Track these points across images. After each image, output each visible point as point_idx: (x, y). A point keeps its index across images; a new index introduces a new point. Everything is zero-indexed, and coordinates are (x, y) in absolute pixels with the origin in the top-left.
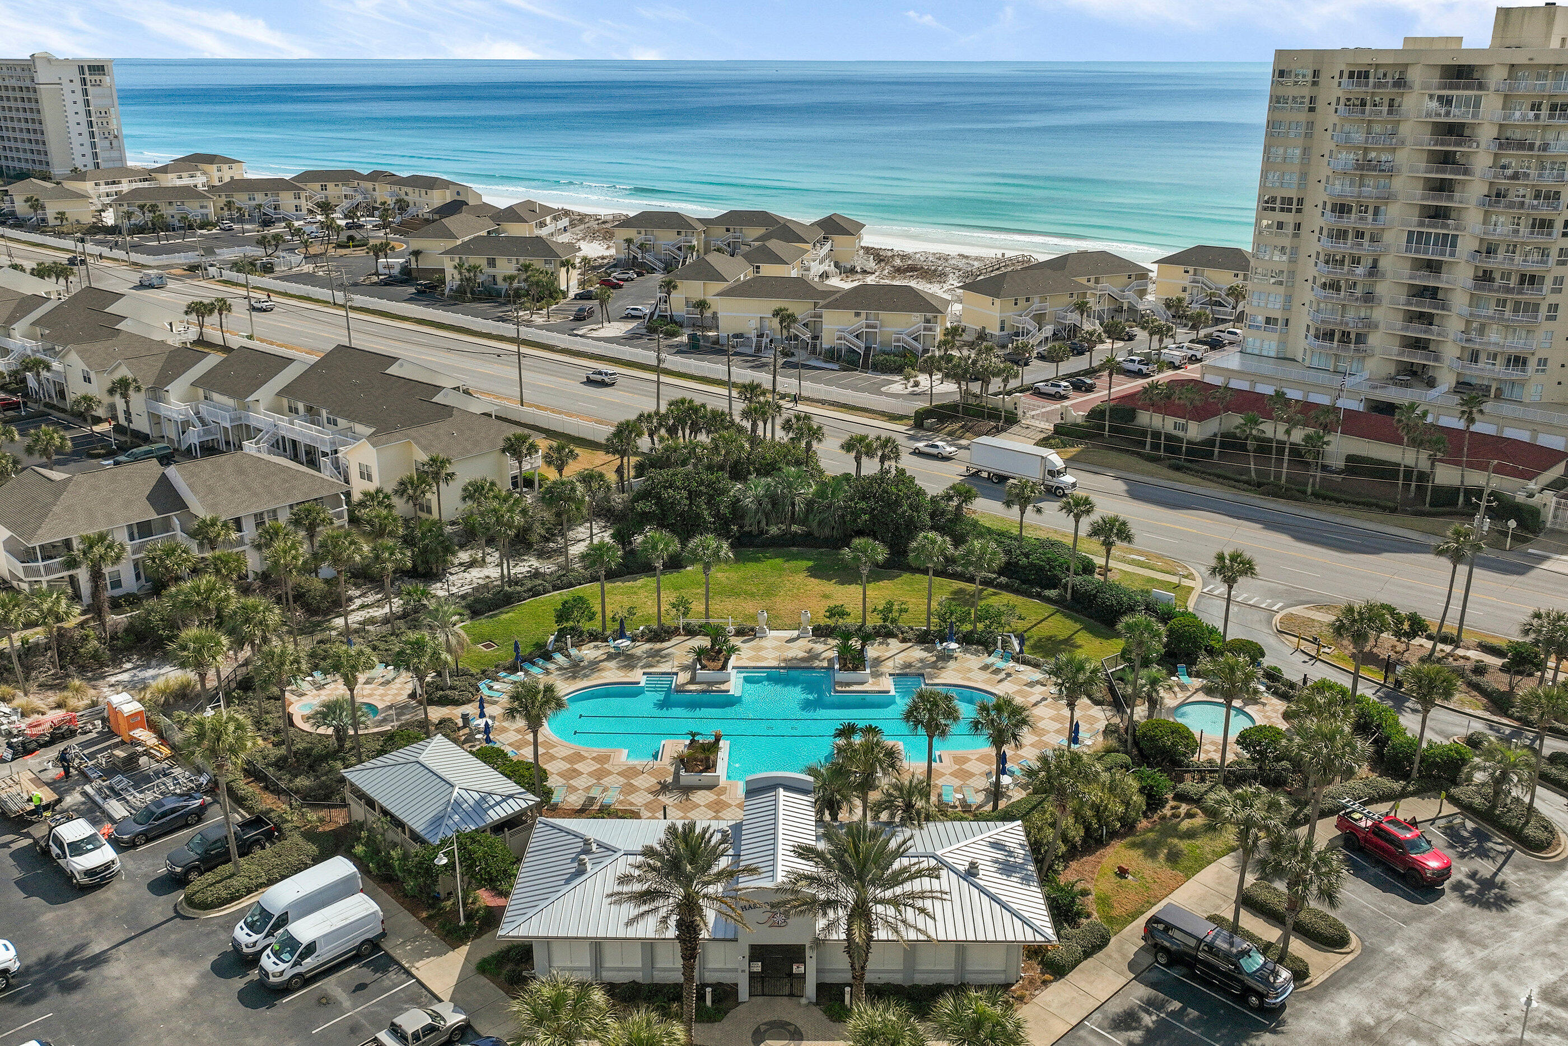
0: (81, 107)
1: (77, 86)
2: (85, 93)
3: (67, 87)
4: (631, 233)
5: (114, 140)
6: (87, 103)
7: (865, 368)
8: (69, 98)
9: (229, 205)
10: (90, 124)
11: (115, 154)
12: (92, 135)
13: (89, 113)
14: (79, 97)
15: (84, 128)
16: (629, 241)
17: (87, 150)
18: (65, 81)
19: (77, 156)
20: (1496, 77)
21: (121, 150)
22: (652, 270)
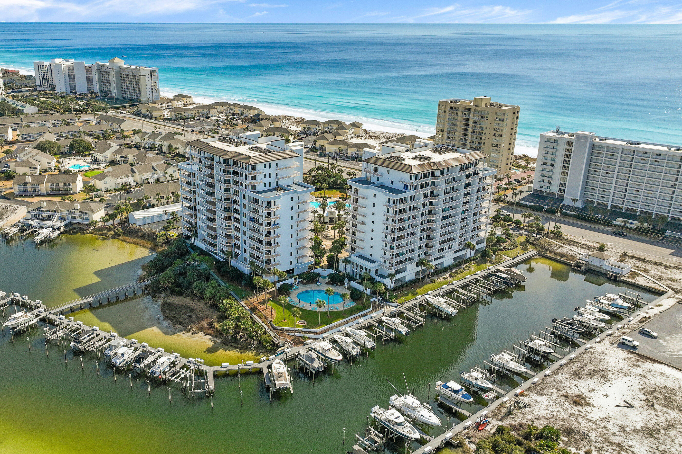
0: (150, 82)
1: (150, 76)
2: (151, 77)
3: (147, 76)
4: (305, 126)
5: (157, 90)
6: (152, 80)
7: (356, 161)
8: (147, 79)
9: (198, 113)
10: (152, 86)
11: (157, 94)
12: (152, 89)
13: (152, 83)
14: (150, 79)
15: (150, 87)
16: (304, 128)
17: (151, 93)
18: (147, 75)
19: (148, 95)
20: (472, 110)
21: (159, 93)
22: (310, 135)
